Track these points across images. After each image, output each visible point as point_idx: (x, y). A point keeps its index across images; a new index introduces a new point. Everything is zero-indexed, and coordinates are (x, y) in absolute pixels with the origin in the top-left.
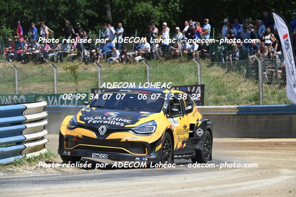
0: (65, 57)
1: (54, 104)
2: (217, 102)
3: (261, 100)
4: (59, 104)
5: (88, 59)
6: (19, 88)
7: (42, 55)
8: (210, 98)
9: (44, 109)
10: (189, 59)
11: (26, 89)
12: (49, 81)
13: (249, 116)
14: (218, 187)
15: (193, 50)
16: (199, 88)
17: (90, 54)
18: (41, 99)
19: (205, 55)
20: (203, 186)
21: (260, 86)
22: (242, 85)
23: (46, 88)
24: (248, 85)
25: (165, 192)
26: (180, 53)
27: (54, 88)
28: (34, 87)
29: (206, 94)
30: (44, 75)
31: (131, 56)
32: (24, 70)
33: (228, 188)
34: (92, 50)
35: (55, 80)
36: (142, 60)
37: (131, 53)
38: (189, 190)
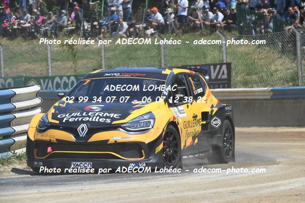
0: (61, 31)
1: (48, 88)
2: (246, 84)
3: (300, 81)
4: (55, 88)
5: (88, 33)
6: (6, 70)
7: (32, 29)
8: (239, 78)
9: (38, 94)
10: (212, 32)
11: (14, 70)
12: (41, 60)
13: (285, 100)
14: (250, 187)
15: (217, 21)
16: (224, 67)
17: (91, 27)
18: (33, 83)
19: (231, 27)
20: (231, 186)
21: (299, 63)
22: (277, 63)
23: (38, 69)
24: (284, 62)
25: (185, 194)
26: (200, 24)
27: (48, 69)
28: (24, 68)
29: (233, 74)
30: (35, 54)
31: (141, 29)
32: (11, 48)
33: (262, 188)
34: (94, 22)
35: (49, 59)
36: (154, 33)
37: (141, 26)
38: (214, 191)
